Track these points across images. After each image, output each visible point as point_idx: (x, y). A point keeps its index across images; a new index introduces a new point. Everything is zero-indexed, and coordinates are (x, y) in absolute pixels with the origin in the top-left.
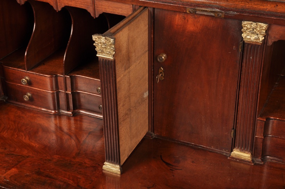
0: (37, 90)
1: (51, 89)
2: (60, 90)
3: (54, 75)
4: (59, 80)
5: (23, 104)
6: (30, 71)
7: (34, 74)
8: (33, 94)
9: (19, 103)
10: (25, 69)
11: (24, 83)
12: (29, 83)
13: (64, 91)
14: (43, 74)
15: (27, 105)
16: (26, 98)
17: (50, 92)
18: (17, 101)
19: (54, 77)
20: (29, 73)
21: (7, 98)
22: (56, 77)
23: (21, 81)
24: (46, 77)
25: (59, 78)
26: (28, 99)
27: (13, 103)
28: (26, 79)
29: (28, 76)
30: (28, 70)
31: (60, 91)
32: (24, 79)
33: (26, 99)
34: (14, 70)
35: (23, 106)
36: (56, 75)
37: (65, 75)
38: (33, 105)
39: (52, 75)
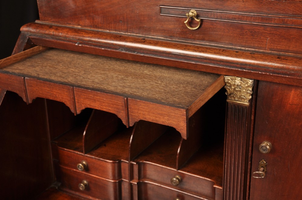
0: (95, 177)
1: (112, 178)
2: (123, 179)
3: (117, 160)
4: (122, 167)
5: (77, 193)
6: (88, 154)
7: (93, 158)
8: (90, 182)
9: (73, 192)
10: (82, 152)
11: (80, 168)
12: (86, 168)
13: (129, 180)
14: (104, 159)
15: (82, 195)
16: (82, 186)
17: (111, 182)
18: (71, 188)
19: (117, 163)
20: (87, 156)
21: (59, 184)
22: (120, 162)
23: (76, 165)
24: (107, 163)
25: (122, 164)
26: (84, 188)
27: (66, 192)
28: (83, 164)
29: (86, 160)
30: (86, 153)
31: (123, 181)
32: (80, 163)
33: (82, 188)
34: (69, 153)
35: (77, 195)
36: (119, 160)
37: (131, 161)
38: (89, 195)
39: (114, 160)
